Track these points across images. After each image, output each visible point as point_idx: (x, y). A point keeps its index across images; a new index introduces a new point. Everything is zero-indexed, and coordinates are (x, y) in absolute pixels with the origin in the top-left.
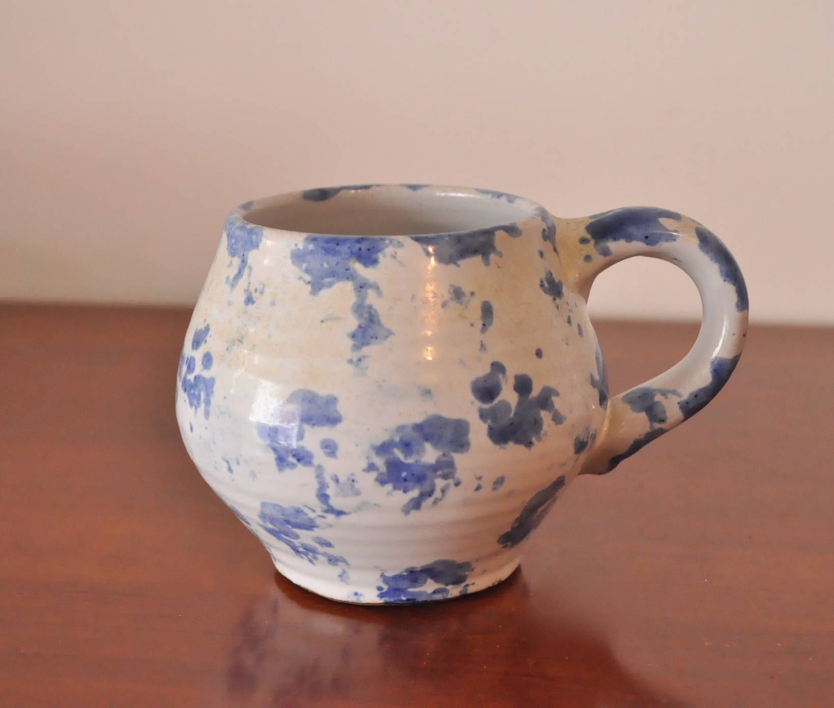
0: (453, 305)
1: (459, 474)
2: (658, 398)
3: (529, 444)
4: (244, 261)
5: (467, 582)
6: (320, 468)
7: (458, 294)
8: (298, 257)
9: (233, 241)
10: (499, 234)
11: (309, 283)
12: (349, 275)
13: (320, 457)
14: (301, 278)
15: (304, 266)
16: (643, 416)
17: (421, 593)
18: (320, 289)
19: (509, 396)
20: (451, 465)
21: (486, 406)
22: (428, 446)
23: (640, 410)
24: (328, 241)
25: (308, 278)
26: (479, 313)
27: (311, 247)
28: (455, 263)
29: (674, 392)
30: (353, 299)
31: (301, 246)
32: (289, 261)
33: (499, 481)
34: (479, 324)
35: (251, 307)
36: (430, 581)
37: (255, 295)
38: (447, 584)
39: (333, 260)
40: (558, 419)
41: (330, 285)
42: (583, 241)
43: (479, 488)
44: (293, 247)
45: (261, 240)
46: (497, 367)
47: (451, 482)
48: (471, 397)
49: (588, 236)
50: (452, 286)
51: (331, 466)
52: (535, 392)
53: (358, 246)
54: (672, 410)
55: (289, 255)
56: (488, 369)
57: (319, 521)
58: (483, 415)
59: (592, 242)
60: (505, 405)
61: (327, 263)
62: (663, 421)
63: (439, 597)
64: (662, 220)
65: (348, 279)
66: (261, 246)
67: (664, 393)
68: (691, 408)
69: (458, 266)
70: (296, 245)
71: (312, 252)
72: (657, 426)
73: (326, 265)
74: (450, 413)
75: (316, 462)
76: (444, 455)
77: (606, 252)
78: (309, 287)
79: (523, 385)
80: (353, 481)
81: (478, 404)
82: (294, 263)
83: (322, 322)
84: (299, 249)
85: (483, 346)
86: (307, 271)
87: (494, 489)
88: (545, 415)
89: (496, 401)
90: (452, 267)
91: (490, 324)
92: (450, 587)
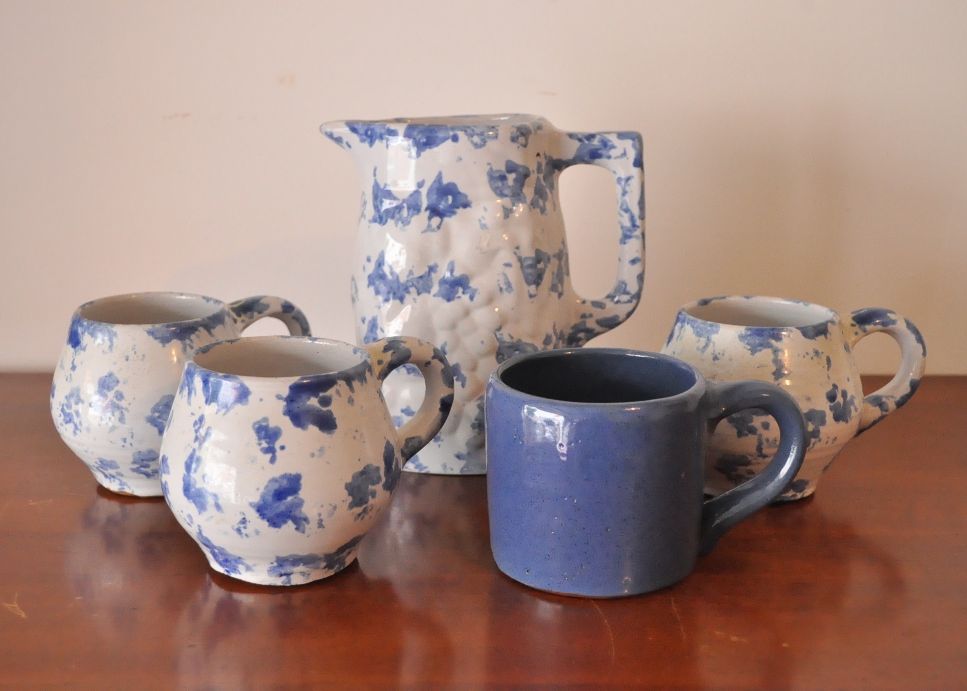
0: (815, 358)
1: (821, 436)
2: (884, 400)
3: (847, 422)
4: (709, 339)
5: (805, 491)
6: (760, 435)
7: (817, 353)
8: (742, 337)
9: (699, 330)
10: (829, 324)
11: (749, 349)
12: (769, 346)
13: (761, 431)
14: (745, 347)
15: (746, 342)
16: (878, 408)
17: (786, 497)
18: (755, 352)
19: (840, 399)
20: (818, 431)
21: (832, 404)
22: (810, 423)
23: (876, 406)
24: (757, 330)
25: (749, 347)
26: (826, 362)
27: (749, 333)
28: (815, 339)
29: (892, 397)
30: (772, 357)
31: (743, 332)
32: (738, 340)
33: (835, 439)
34: (826, 366)
35: (717, 361)
36: (792, 491)
37: (718, 356)
38: (797, 492)
39: (761, 338)
40: (856, 410)
41: (760, 350)
42: (852, 325)
43: (827, 442)
44: (739, 333)
45: (719, 330)
46: (835, 387)
47: (817, 439)
48: (826, 400)
49: (854, 323)
50: (814, 349)
51: (766, 434)
52: (849, 398)
53: (772, 332)
54: (891, 405)
55: (737, 337)
56: (831, 388)
57: (754, 461)
58: (831, 409)
59: (857, 326)
60: (839, 404)
61: (757, 340)
62: (887, 411)
63: (793, 498)
64: (889, 315)
65: (768, 347)
66: (719, 332)
67: (887, 397)
68: (900, 404)
69: (816, 340)
70: (741, 332)
71: (750, 335)
72: (884, 413)
73: (757, 341)
74: (818, 408)
75: (758, 432)
76: (816, 427)
77: (865, 331)
78: (750, 352)
79: (844, 394)
80: (776, 441)
81: (829, 404)
82: (740, 340)
83: (758, 367)
84: (742, 334)
85: (829, 377)
86: (748, 344)
87: (833, 443)
88: (852, 408)
89: (836, 401)
90: (813, 340)
91: (830, 367)
92: (798, 494)
